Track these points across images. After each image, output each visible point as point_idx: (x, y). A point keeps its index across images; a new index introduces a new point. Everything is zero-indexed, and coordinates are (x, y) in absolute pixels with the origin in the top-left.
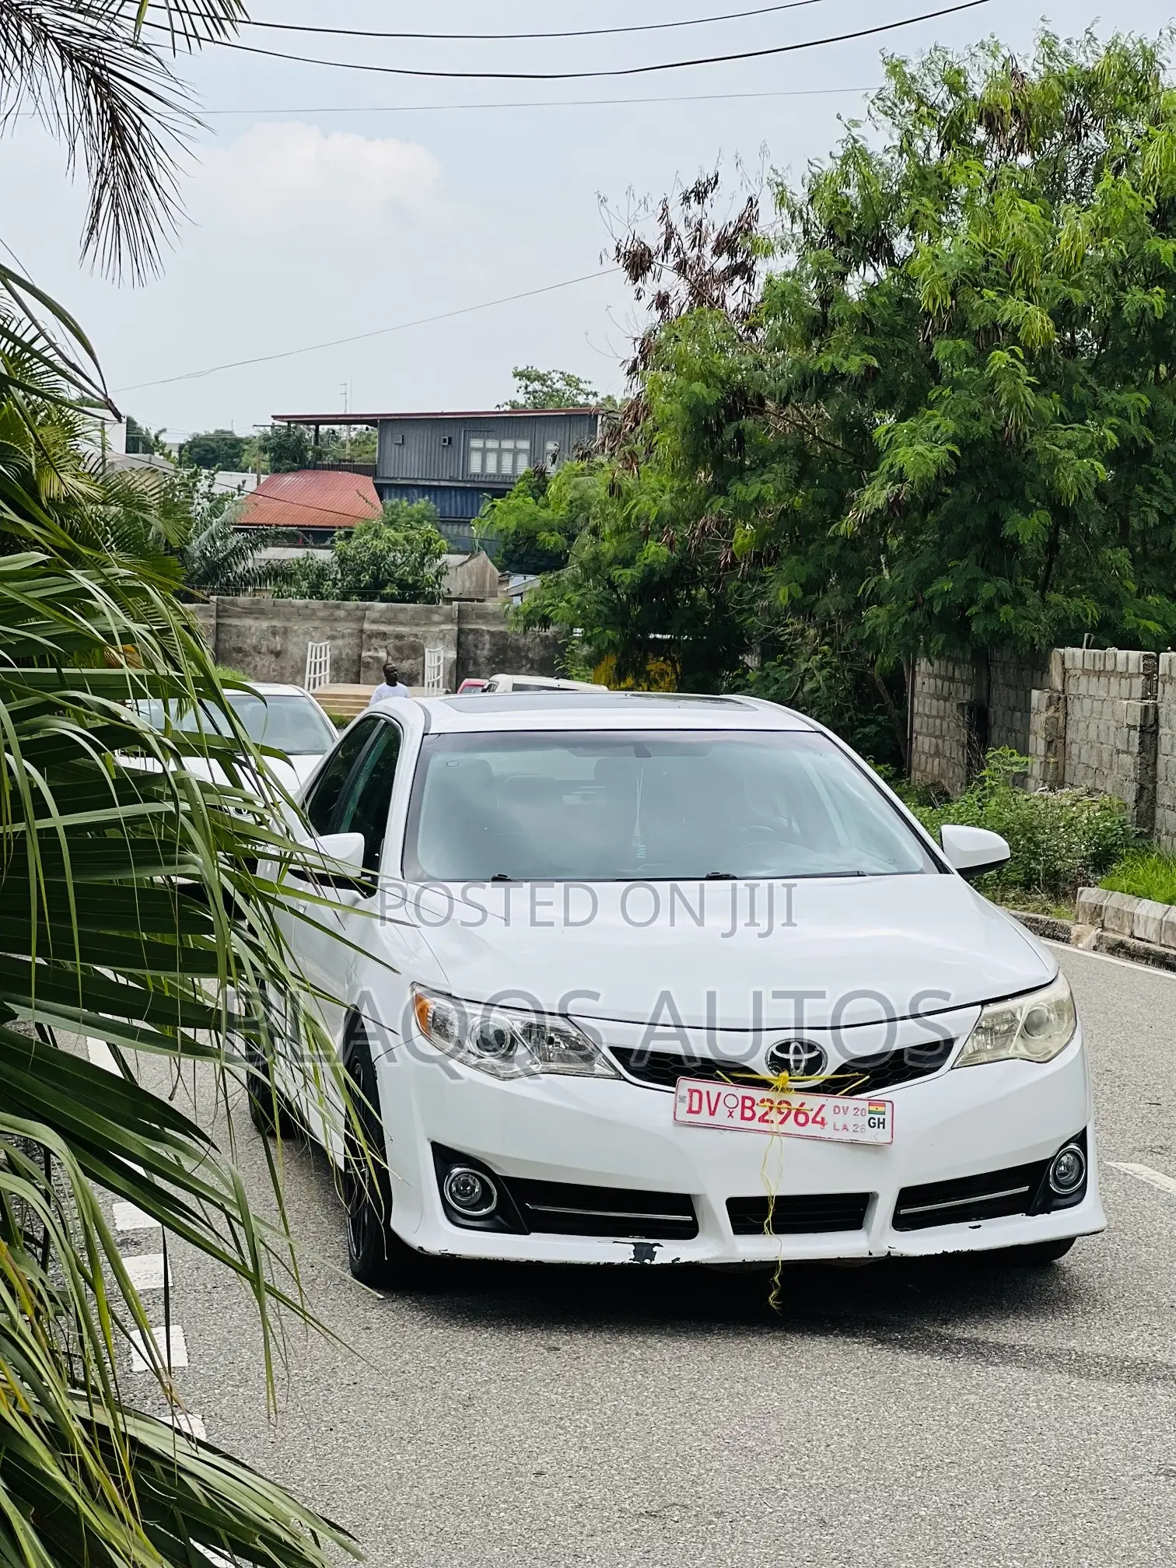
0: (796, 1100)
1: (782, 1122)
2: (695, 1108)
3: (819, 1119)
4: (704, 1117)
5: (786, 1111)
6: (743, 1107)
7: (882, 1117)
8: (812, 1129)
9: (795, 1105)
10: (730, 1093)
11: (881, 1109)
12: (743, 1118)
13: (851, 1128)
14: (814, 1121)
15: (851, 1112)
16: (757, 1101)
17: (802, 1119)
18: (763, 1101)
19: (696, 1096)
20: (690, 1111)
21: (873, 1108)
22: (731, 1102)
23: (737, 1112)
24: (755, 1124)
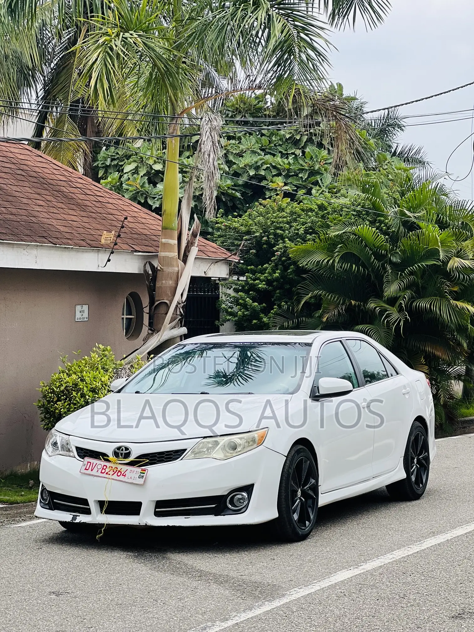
0: (119, 467)
1: (113, 475)
2: (87, 468)
3: (124, 474)
4: (89, 472)
5: (115, 471)
6: (103, 469)
7: (143, 475)
8: (121, 478)
9: (119, 469)
10: (100, 463)
11: (144, 472)
12: (101, 472)
13: (133, 478)
14: (123, 475)
15: (135, 472)
16: (108, 467)
17: (119, 474)
18: (109, 467)
19: (89, 464)
20: (86, 469)
21: (142, 472)
22: (99, 467)
23: (100, 471)
24: (104, 475)
